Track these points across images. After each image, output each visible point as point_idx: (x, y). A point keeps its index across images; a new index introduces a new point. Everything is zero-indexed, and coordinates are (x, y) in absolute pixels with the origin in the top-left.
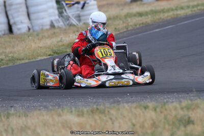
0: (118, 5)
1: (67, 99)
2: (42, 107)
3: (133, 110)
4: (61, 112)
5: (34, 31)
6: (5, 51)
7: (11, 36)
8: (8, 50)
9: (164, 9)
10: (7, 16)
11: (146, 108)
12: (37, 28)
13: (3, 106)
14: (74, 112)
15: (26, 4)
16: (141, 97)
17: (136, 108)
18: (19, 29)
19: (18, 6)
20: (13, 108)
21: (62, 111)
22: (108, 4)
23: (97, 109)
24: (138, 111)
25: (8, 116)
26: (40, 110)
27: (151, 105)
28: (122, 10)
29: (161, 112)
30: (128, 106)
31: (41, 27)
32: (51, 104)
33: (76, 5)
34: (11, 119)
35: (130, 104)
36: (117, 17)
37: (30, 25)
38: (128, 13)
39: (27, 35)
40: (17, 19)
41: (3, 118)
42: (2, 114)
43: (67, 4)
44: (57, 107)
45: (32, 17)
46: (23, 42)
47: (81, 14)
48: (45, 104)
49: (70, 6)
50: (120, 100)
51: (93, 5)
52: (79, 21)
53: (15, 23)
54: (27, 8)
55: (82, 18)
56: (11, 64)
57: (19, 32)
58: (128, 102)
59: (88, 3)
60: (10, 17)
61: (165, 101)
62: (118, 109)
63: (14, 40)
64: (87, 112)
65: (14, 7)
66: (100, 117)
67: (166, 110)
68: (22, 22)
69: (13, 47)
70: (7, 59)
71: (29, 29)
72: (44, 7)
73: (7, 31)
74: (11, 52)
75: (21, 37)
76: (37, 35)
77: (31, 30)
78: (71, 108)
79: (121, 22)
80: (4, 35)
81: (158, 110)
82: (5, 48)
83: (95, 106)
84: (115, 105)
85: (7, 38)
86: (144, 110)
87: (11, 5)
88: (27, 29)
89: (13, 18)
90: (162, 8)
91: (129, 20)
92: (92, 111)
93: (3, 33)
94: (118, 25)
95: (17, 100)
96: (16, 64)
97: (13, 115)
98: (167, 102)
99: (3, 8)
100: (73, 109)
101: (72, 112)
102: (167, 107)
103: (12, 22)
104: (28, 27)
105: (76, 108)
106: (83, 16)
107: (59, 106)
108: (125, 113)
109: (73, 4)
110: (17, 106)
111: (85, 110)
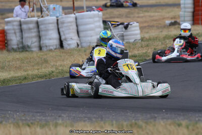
0: (158, 27)
1: (109, 112)
2: (86, 119)
3: (168, 126)
4: (103, 125)
5: (82, 47)
6: (56, 64)
7: (62, 50)
8: (58, 63)
9: (199, 33)
10: (59, 33)
11: (179, 125)
12: (84, 45)
13: (52, 115)
14: (115, 125)
15: (76, 23)
16: (175, 114)
17: (170, 125)
18: (69, 45)
19: (69, 24)
20: (60, 118)
21: (104, 123)
22: (149, 26)
23: (136, 124)
24: (172, 128)
25: (56, 125)
26: (84, 121)
27: (184, 123)
28: (161, 32)
29: (193, 130)
30: (164, 122)
31: (88, 44)
32: (95, 115)
33: (121, 26)
34: (58, 128)
35: (165, 120)
36: (156, 38)
37: (78, 42)
38: (166, 35)
39: (76, 50)
40: (67, 36)
41: (51, 126)
42: (51, 123)
43: (112, 25)
44: (100, 119)
45: (81, 34)
46: (72, 57)
47: (125, 34)
48: (89, 115)
49: (115, 26)
50: (156, 116)
51: (136, 26)
52: (123, 40)
53: (66, 39)
54: (77, 26)
55: (125, 37)
56: (60, 77)
57: (68, 48)
58: (163, 119)
59: (131, 25)
60: (62, 34)
61: (197, 119)
62: (154, 125)
63: (64, 54)
64: (127, 126)
65: (65, 25)
66: (138, 132)
67: (197, 128)
68: (71, 39)
69: (63, 61)
70: (58, 71)
71: (78, 45)
72: (92, 26)
73: (58, 46)
74: (61, 65)
75: (70, 52)
76: (85, 51)
77: (80, 46)
78: (112, 121)
79: (160, 43)
80: (56, 49)
81: (190, 128)
82: (56, 62)
83: (133, 121)
84: (152, 120)
85: (58, 52)
86: (177, 127)
87: (63, 23)
88: (76, 45)
89: (64, 35)
90: (197, 32)
91: (167, 41)
92: (131, 126)
93: (55, 47)
94: (158, 46)
95: (65, 110)
96: (65, 76)
97: (60, 124)
98: (199, 120)
99: (56, 25)
100: (114, 122)
101: (112, 125)
102: (198, 125)
103: (63, 38)
104: (77, 43)
105: (116, 121)
106: (127, 35)
107: (102, 118)
108: (161, 129)
109: (118, 25)
110: (65, 116)
111: (125, 124)
